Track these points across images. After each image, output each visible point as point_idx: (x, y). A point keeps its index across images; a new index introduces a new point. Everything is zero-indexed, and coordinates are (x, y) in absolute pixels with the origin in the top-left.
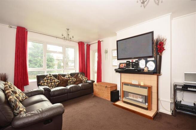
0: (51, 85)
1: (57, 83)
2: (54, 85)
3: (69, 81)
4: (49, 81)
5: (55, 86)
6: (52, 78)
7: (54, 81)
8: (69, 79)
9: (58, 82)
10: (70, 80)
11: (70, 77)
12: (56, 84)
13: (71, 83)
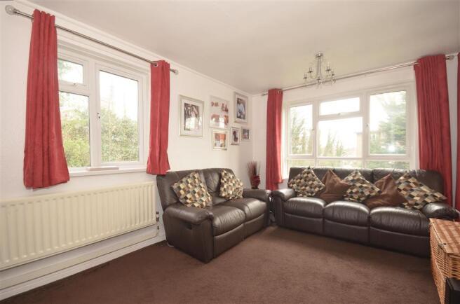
0: (303, 190)
1: (317, 189)
2: (308, 192)
3: (349, 191)
4: (302, 181)
5: (310, 194)
6: (310, 175)
7: (310, 182)
8: (351, 184)
9: (320, 187)
10: (352, 189)
11: (358, 180)
12: (313, 189)
13: (352, 197)
